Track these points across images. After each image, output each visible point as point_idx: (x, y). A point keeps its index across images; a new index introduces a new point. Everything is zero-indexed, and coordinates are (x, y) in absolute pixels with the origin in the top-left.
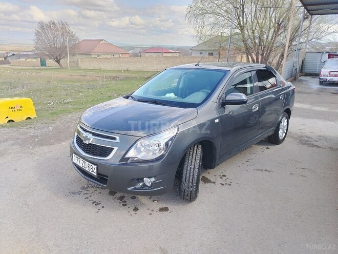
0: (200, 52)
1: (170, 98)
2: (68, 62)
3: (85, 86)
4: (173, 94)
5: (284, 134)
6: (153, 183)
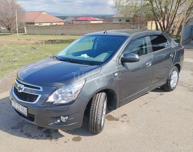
0: (120, 19)
1: (84, 57)
2: (17, 29)
3: (28, 48)
4: (86, 55)
5: (175, 84)
6: (67, 120)
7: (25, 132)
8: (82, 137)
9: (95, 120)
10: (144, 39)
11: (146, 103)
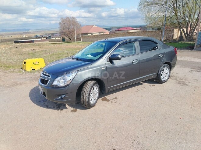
0: (152, 28)
1: (88, 57)
2: (75, 39)
4: (90, 55)
5: (167, 78)
6: (64, 97)
7: (46, 104)
8: (78, 110)
9: (84, 99)
10: (134, 44)
11: (137, 91)
